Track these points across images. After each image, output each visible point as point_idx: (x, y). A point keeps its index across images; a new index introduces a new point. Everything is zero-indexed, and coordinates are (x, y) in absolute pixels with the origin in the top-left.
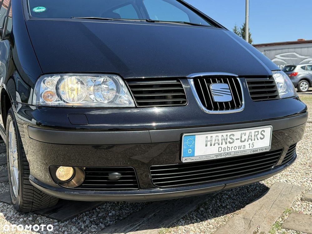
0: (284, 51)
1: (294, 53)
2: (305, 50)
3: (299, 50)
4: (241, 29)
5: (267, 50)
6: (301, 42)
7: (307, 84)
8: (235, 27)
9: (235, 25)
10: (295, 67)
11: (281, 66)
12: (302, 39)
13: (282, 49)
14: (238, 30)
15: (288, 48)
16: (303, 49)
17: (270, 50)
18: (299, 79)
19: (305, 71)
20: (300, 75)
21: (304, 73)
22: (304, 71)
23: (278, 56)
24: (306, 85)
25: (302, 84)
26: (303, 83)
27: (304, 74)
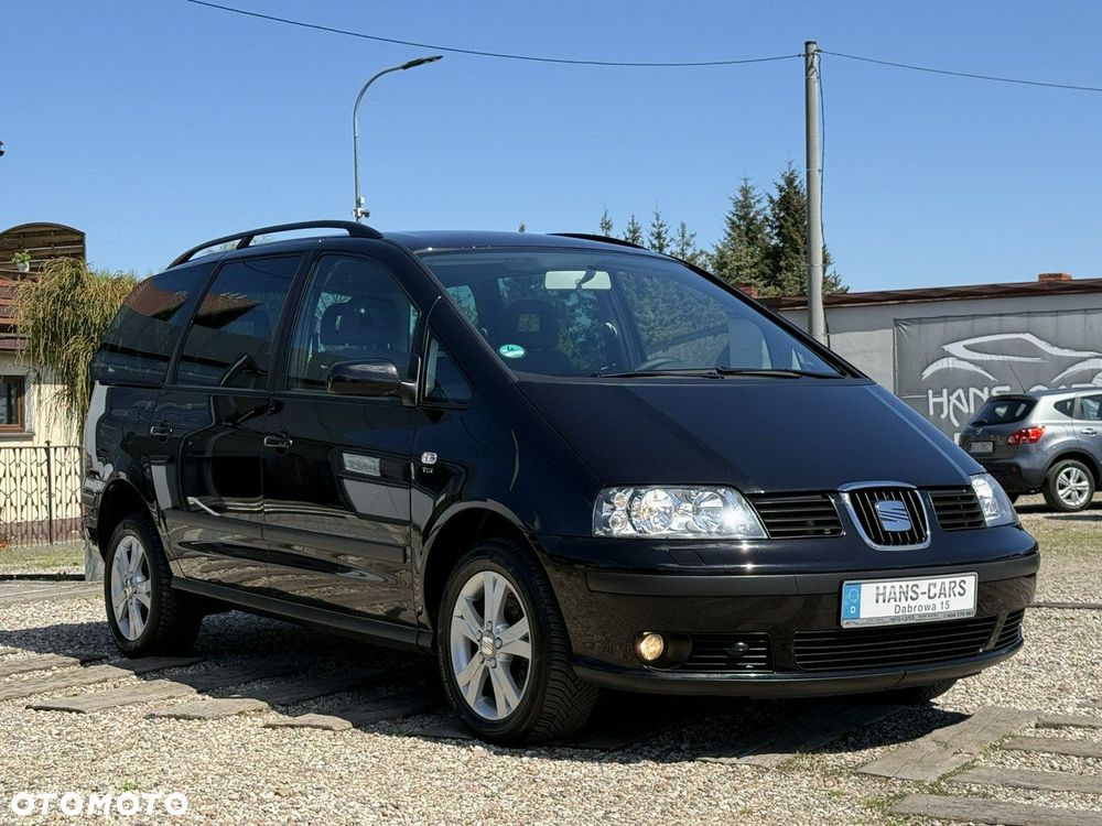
0: (981, 324)
1: (1028, 337)
2: (1073, 323)
3: (1049, 320)
4: (772, 201)
5: (909, 321)
6: (1053, 288)
7: (1084, 476)
8: (745, 192)
9: (742, 183)
10: (1031, 404)
11: (972, 391)
12: (1060, 275)
13: (974, 317)
14: (759, 207)
15: (1000, 315)
16: (1064, 318)
17: (920, 321)
18: (1051, 455)
19: (1075, 421)
20: (1053, 436)
21: (1069, 429)
22: (1069, 420)
23: (956, 348)
24: (1080, 480)
25: (1062, 475)
26: (1068, 474)
27: (1068, 434)
